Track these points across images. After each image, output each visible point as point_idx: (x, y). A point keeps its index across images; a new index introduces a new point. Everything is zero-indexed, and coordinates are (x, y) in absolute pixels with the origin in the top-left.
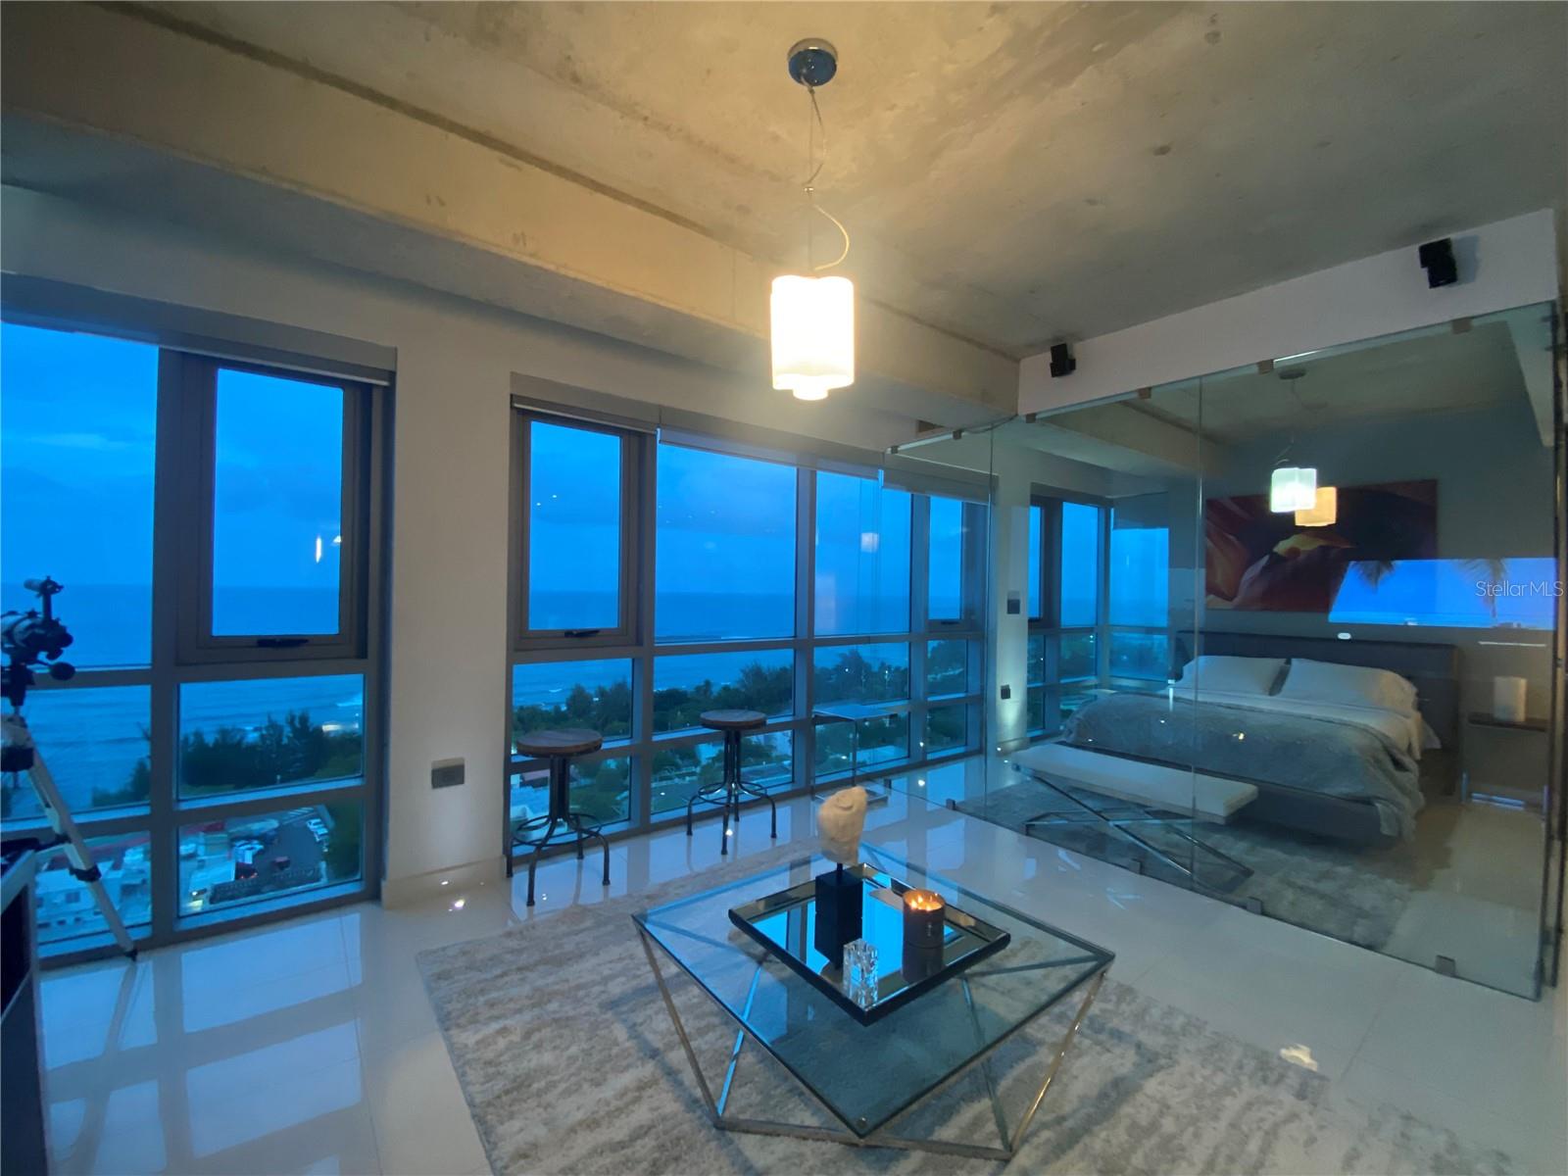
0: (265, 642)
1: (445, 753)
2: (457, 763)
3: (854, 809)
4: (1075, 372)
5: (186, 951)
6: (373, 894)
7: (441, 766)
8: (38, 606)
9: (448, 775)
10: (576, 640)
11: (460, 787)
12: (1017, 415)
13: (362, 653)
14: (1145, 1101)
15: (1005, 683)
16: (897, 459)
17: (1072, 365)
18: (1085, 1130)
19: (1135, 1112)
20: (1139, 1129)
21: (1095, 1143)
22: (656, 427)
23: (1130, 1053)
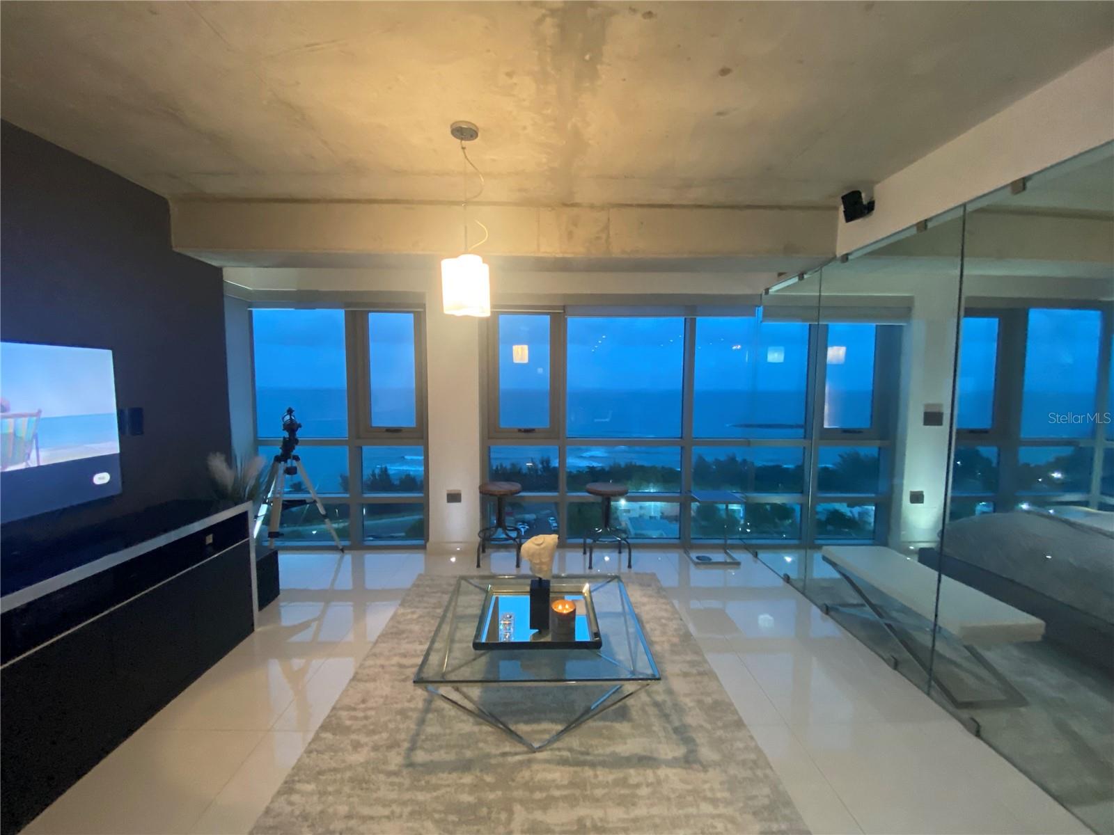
0: (389, 430)
1: (454, 487)
2: (456, 492)
3: (542, 546)
4: (874, 211)
5: (366, 554)
6: (424, 547)
7: (453, 492)
9: (454, 497)
10: (523, 433)
11: (459, 503)
12: (836, 256)
13: (420, 438)
14: (650, 775)
15: (917, 489)
16: (778, 297)
17: (870, 207)
18: (593, 765)
19: (634, 775)
20: (623, 782)
21: (588, 772)
22: (564, 307)
23: (680, 751)
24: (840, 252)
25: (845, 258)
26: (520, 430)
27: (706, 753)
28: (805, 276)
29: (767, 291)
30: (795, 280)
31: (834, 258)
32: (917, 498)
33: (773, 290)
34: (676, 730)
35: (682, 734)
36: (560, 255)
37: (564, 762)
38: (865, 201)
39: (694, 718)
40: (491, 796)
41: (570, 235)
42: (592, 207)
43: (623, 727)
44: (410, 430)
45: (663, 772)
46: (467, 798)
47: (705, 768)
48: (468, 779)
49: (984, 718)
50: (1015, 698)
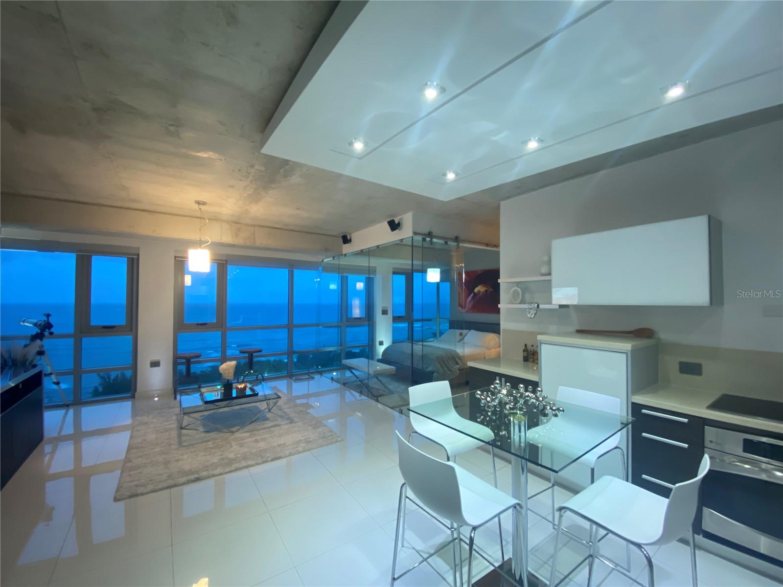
0: (105, 327)
1: (155, 358)
2: (158, 361)
4: (350, 243)
5: (83, 407)
6: (133, 397)
7: (153, 361)
8: (46, 319)
9: (155, 364)
10: (200, 326)
11: (159, 367)
13: (131, 330)
14: (278, 428)
15: (381, 340)
16: (327, 263)
17: (350, 241)
18: (258, 430)
19: (272, 429)
20: (270, 431)
21: (256, 432)
22: (226, 261)
23: (289, 421)
24: (344, 253)
25: (345, 255)
26: (198, 324)
27: (296, 420)
28: (335, 258)
29: (323, 261)
30: (332, 259)
31: (342, 254)
32: (381, 343)
33: (325, 261)
34: (286, 419)
35: (289, 419)
36: (232, 243)
37: (248, 432)
38: (349, 238)
39: (292, 415)
40: (221, 443)
41: (237, 235)
42: (247, 225)
43: (268, 422)
44: (121, 327)
45: (282, 427)
46: (211, 446)
47: (296, 423)
48: (210, 443)
49: (380, 399)
50: (391, 392)
